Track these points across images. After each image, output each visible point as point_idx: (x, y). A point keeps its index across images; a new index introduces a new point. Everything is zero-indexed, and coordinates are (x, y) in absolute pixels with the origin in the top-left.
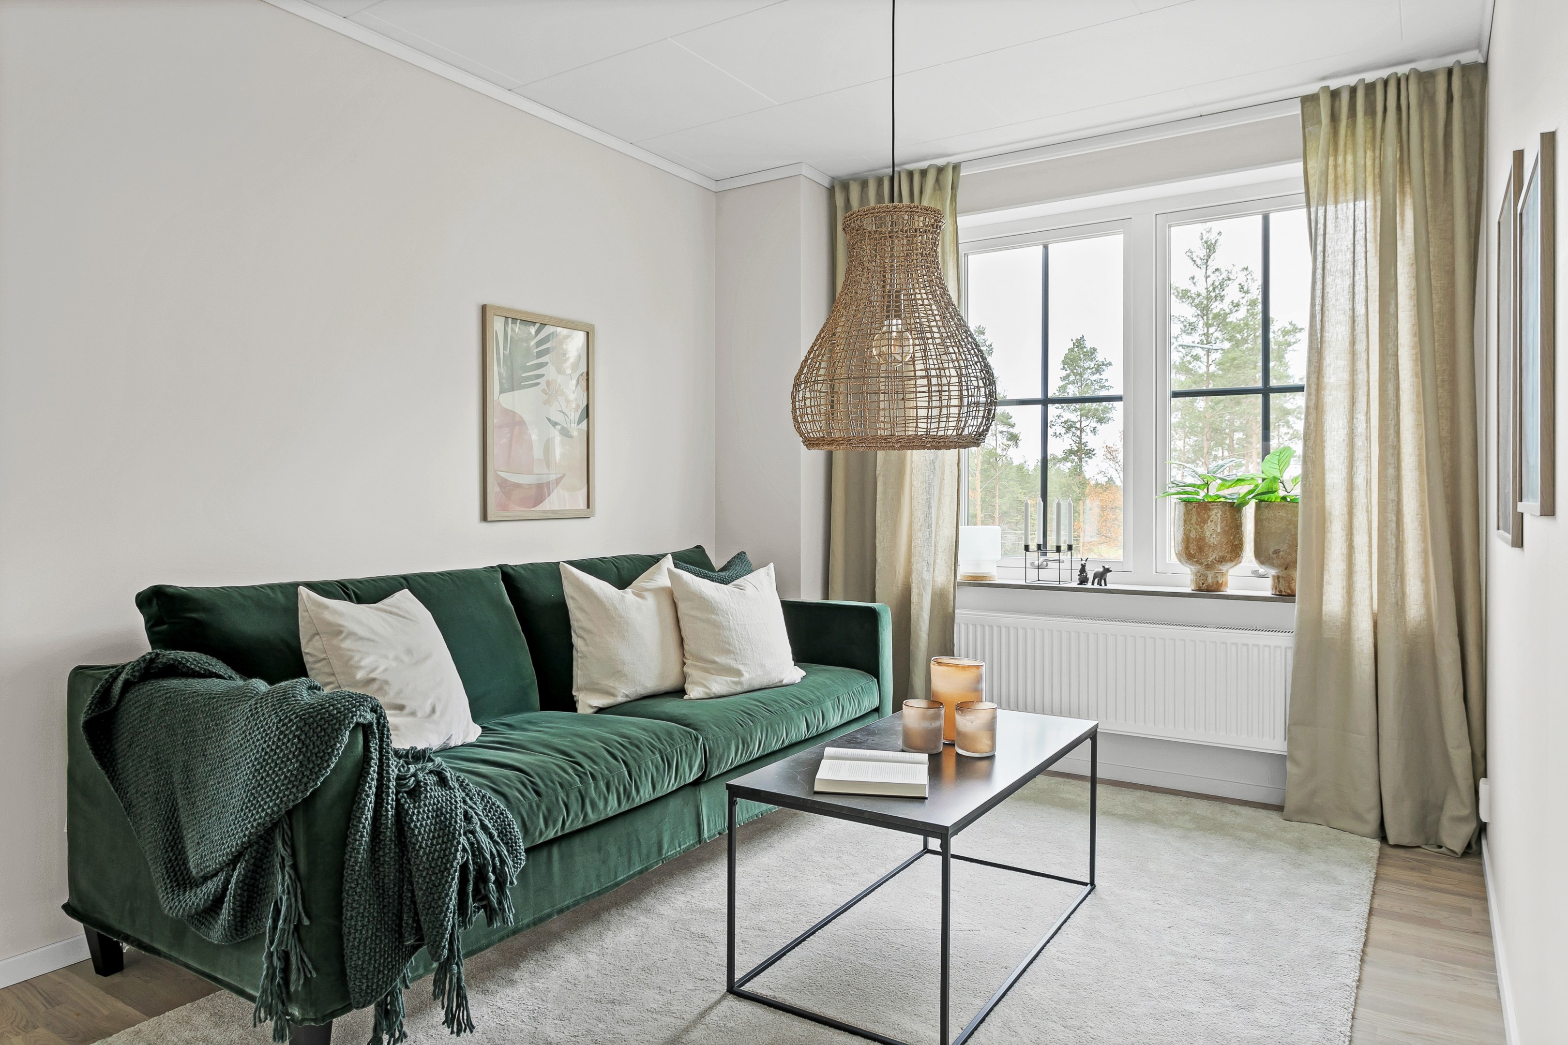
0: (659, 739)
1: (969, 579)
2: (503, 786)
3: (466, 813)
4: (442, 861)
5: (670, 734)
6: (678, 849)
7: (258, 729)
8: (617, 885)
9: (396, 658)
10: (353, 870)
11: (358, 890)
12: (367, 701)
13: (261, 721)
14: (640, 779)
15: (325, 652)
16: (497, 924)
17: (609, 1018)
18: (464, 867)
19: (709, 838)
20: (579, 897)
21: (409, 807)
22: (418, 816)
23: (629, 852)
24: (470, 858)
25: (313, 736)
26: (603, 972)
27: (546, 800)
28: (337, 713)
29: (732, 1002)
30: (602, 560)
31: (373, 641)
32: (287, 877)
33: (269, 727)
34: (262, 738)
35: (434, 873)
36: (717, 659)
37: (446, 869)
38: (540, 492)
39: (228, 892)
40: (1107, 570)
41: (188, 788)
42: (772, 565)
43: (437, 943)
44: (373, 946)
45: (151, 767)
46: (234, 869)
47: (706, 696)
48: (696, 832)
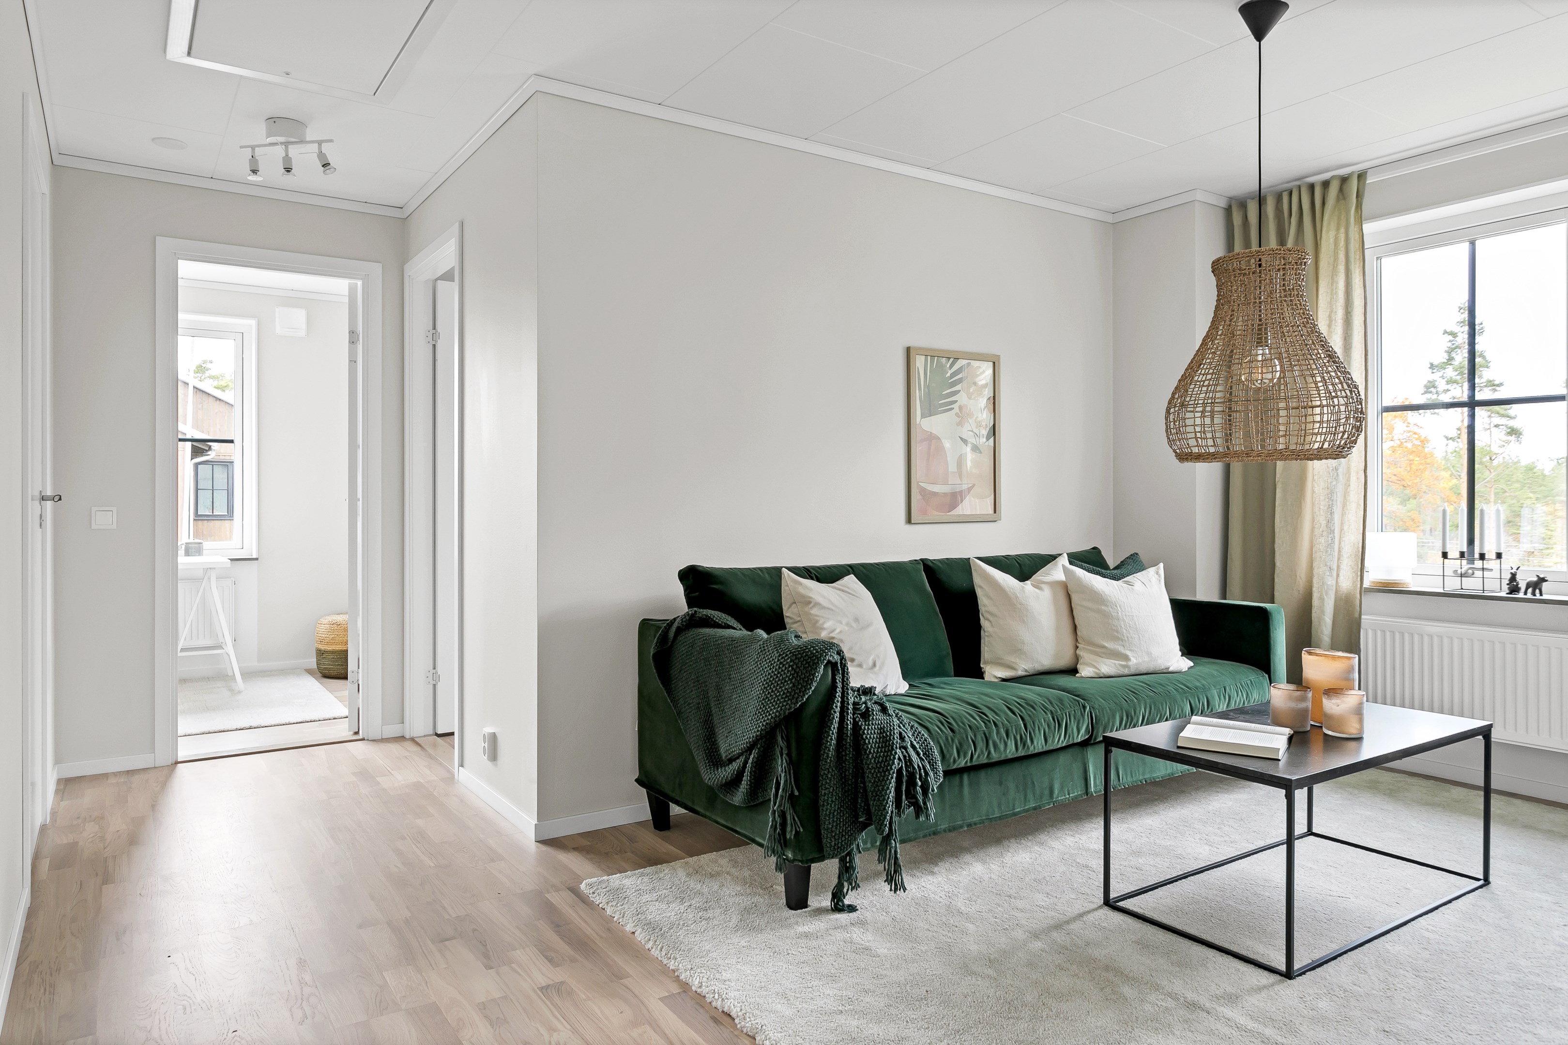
0: (1051, 703)
1: (1378, 585)
2: (926, 722)
3: (900, 734)
4: (884, 764)
5: (1061, 701)
6: (1068, 796)
7: (766, 660)
8: (1015, 814)
9: (848, 624)
10: (826, 762)
11: (829, 776)
12: (834, 646)
13: (767, 656)
14: (1034, 731)
15: (800, 616)
16: (922, 818)
17: (1006, 905)
18: (900, 771)
19: (1095, 793)
20: (984, 818)
21: (862, 724)
22: (868, 731)
23: (1025, 790)
24: (904, 765)
25: (801, 666)
26: (1003, 877)
27: (958, 736)
28: (816, 652)
29: (1107, 912)
30: (1007, 557)
31: (832, 610)
32: (784, 761)
33: (773, 659)
34: (768, 666)
35: (879, 772)
36: (1106, 645)
37: (887, 770)
38: (954, 499)
39: (747, 770)
40: (1543, 580)
41: (719, 700)
42: (1161, 565)
43: (881, 821)
44: (839, 817)
45: (694, 686)
46: (750, 754)
47: (1096, 676)
48: (1083, 785)
